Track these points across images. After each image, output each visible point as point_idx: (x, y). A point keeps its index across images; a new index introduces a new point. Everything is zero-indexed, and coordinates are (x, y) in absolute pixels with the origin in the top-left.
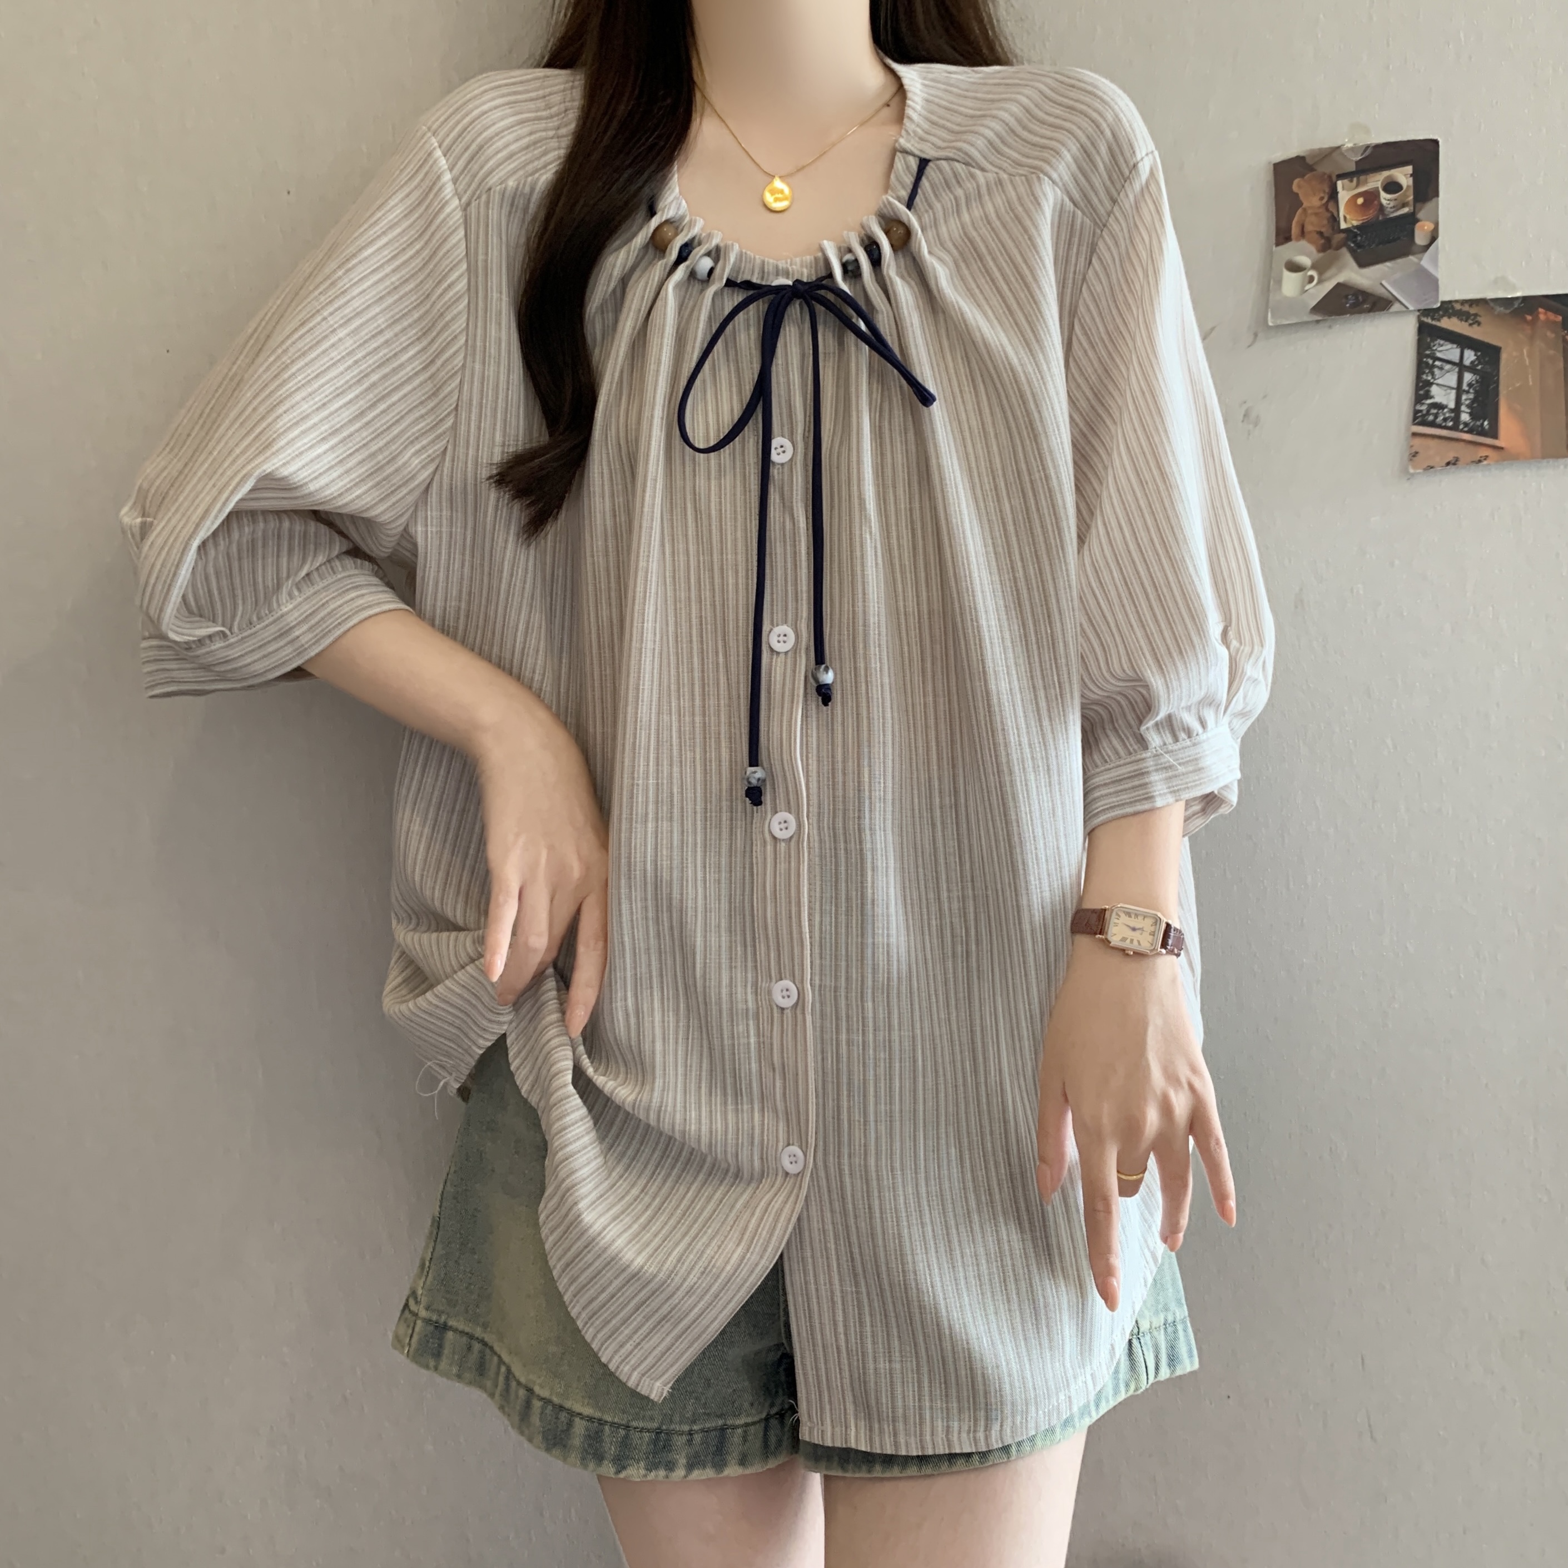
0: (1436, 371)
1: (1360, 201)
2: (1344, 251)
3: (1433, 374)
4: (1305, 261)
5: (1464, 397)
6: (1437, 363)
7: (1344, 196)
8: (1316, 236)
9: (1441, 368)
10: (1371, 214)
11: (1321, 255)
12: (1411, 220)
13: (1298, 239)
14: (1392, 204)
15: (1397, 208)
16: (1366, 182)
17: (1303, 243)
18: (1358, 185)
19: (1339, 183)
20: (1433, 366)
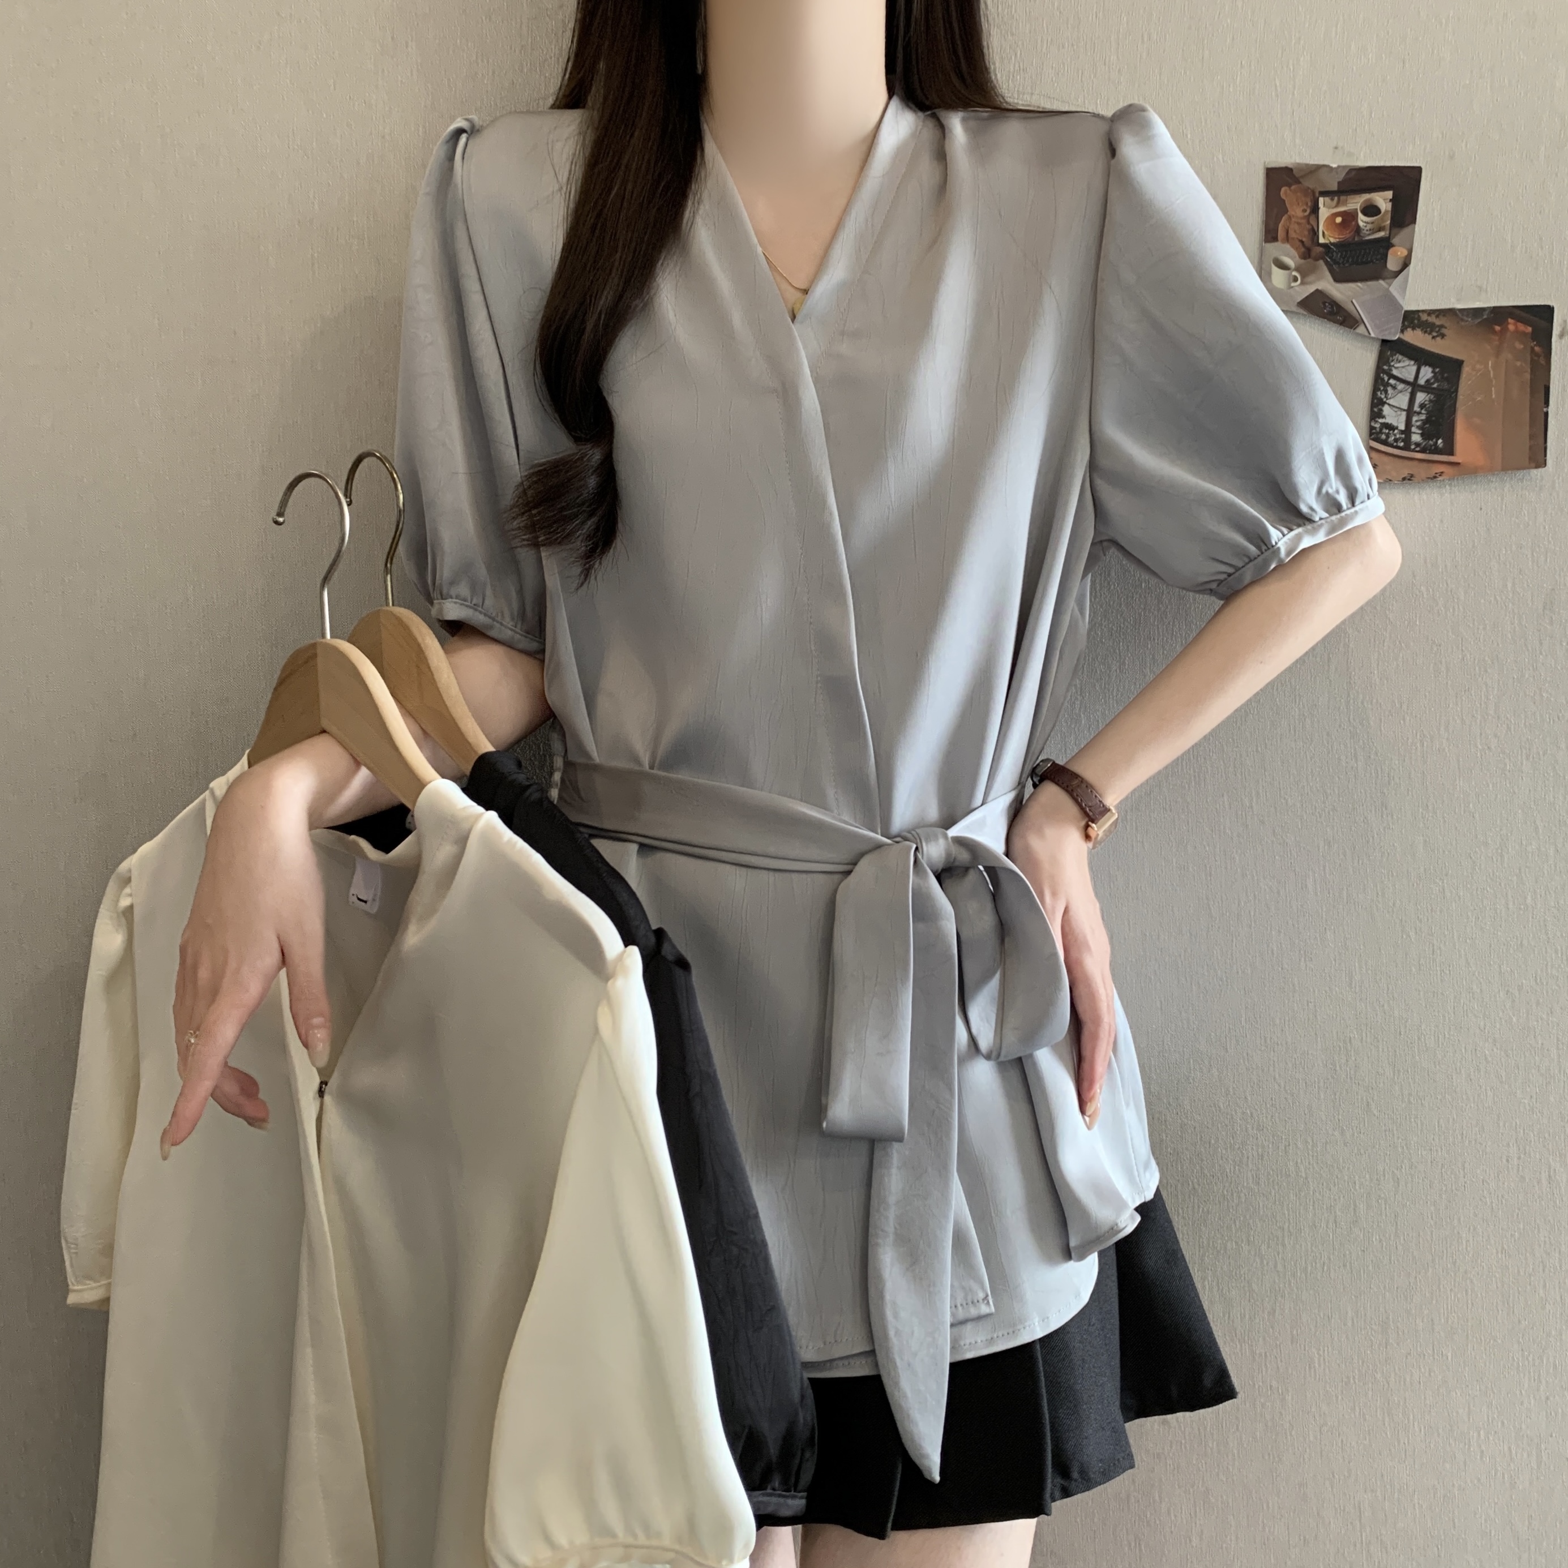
0: (1390, 389)
1: (1339, 220)
2: (1322, 263)
3: (1386, 392)
4: (1290, 263)
5: (1415, 419)
6: (1392, 381)
7: (1324, 213)
8: (1299, 244)
9: (1394, 388)
10: (1347, 235)
11: (1303, 260)
12: (1385, 244)
13: (1283, 242)
14: (1369, 227)
15: (1373, 231)
16: (1345, 203)
17: (1288, 247)
18: (1337, 206)
19: (1321, 200)
20: (1388, 384)
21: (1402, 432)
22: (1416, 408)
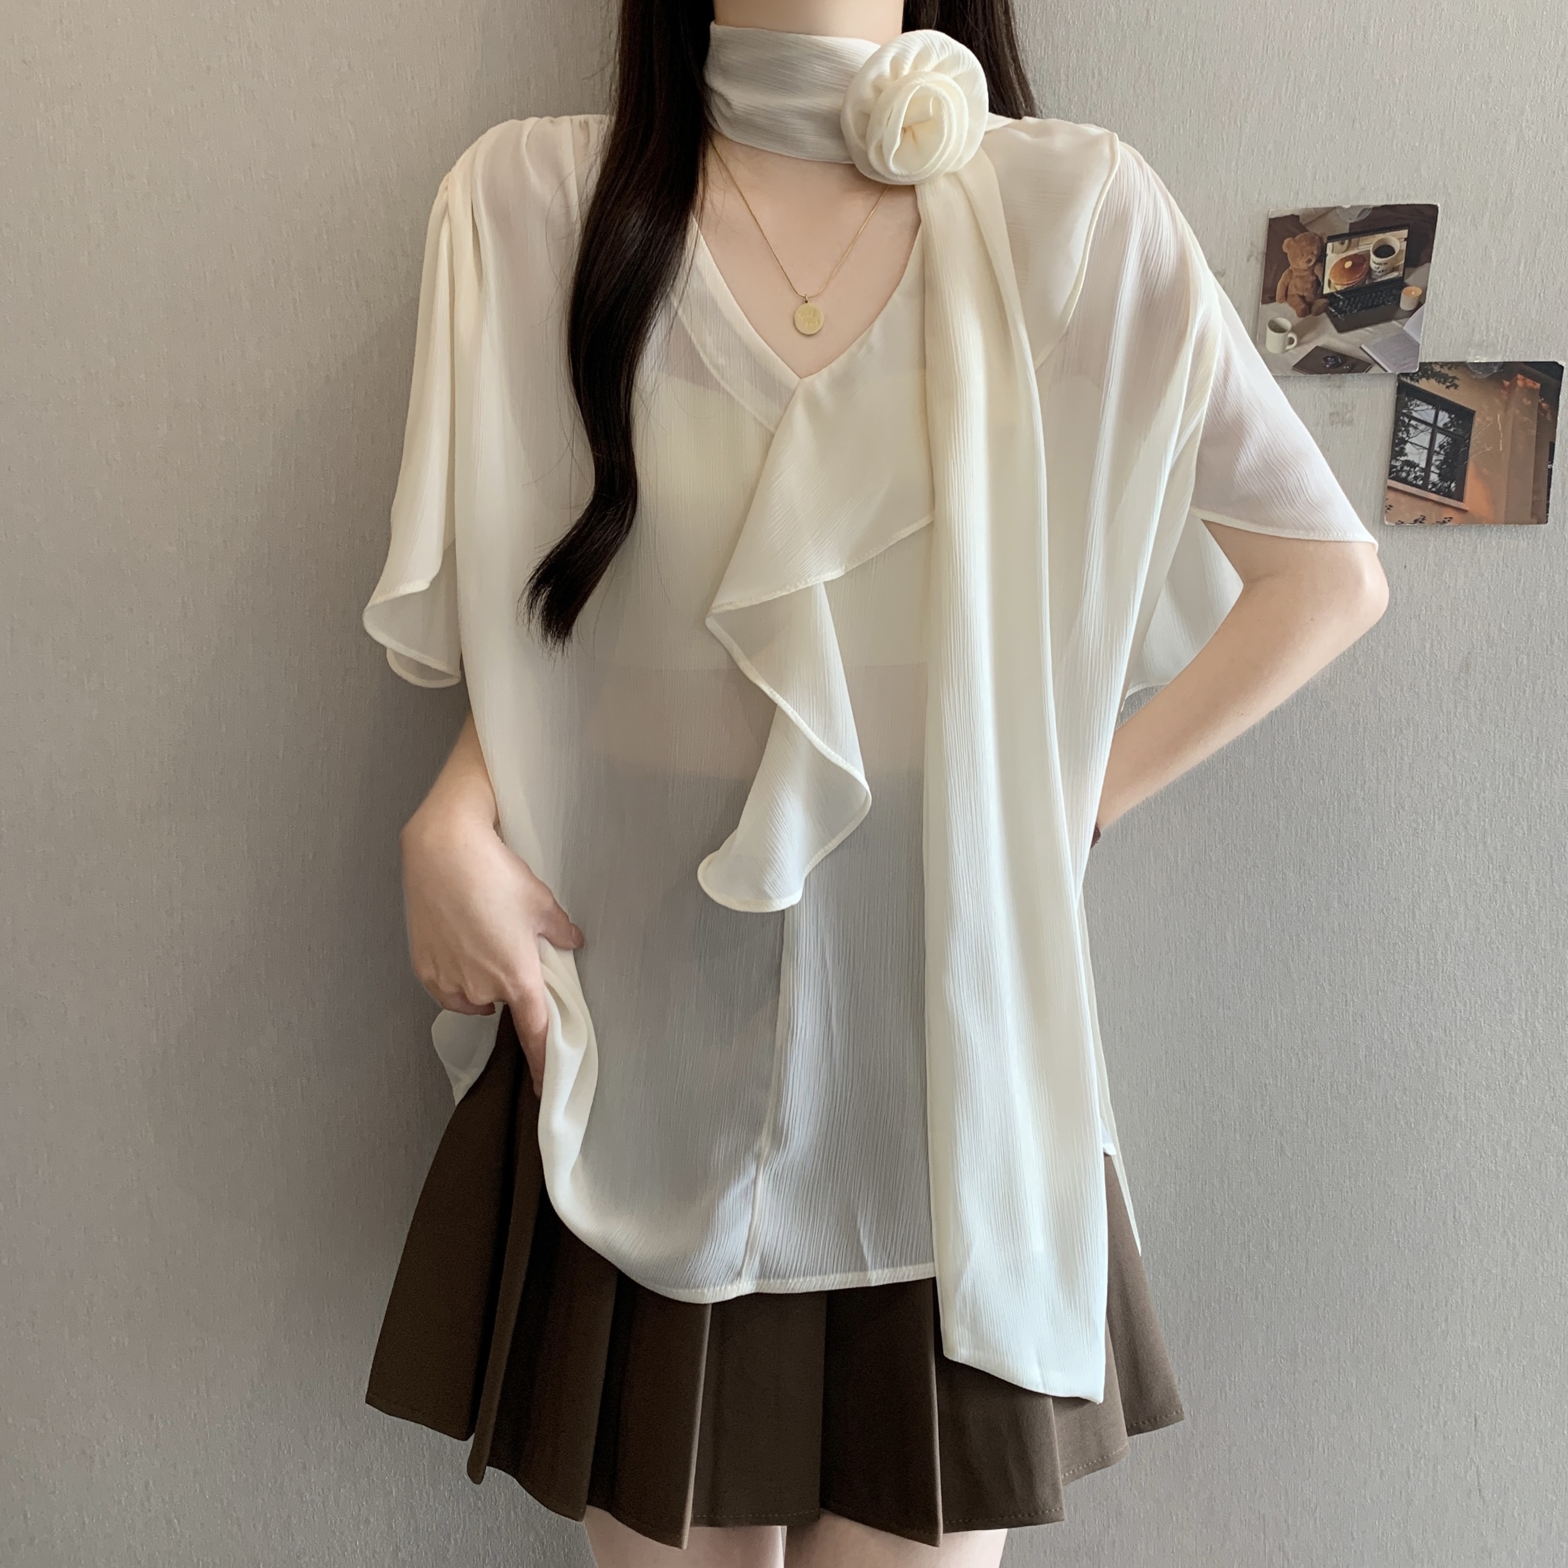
0: (1411, 430)
1: (1348, 264)
2: (1324, 315)
3: (1408, 433)
4: (1287, 324)
5: (1435, 458)
6: (1413, 422)
7: (1332, 259)
8: (1298, 300)
9: (1416, 428)
10: (1356, 280)
11: (1301, 319)
12: (1398, 285)
13: (1281, 302)
14: (1381, 268)
15: (1386, 272)
16: (1356, 246)
17: (1285, 306)
18: (1348, 248)
19: (1329, 245)
20: (1409, 425)
21: (1423, 470)
22: (1436, 448)
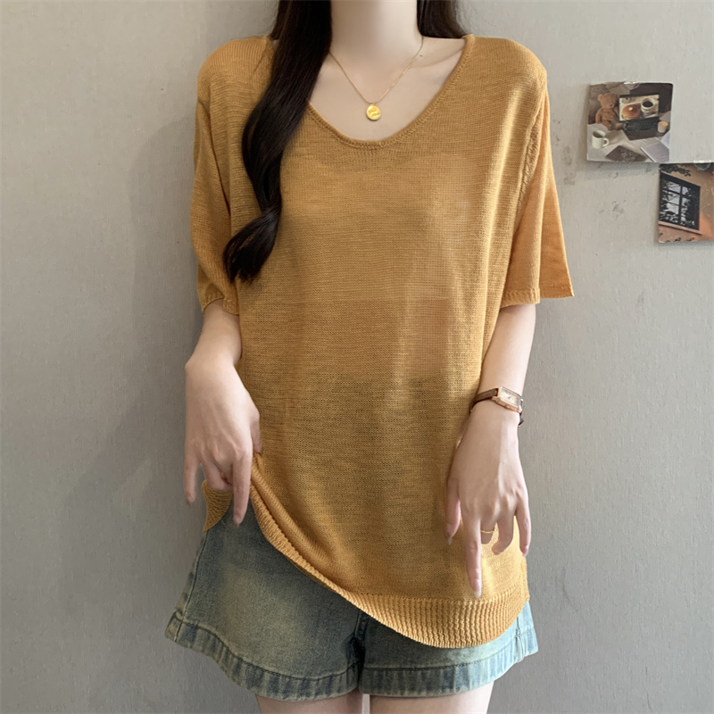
0: (669, 196)
5: (683, 209)
6: (669, 193)
9: (672, 195)
21: (677, 215)
22: (683, 205)
